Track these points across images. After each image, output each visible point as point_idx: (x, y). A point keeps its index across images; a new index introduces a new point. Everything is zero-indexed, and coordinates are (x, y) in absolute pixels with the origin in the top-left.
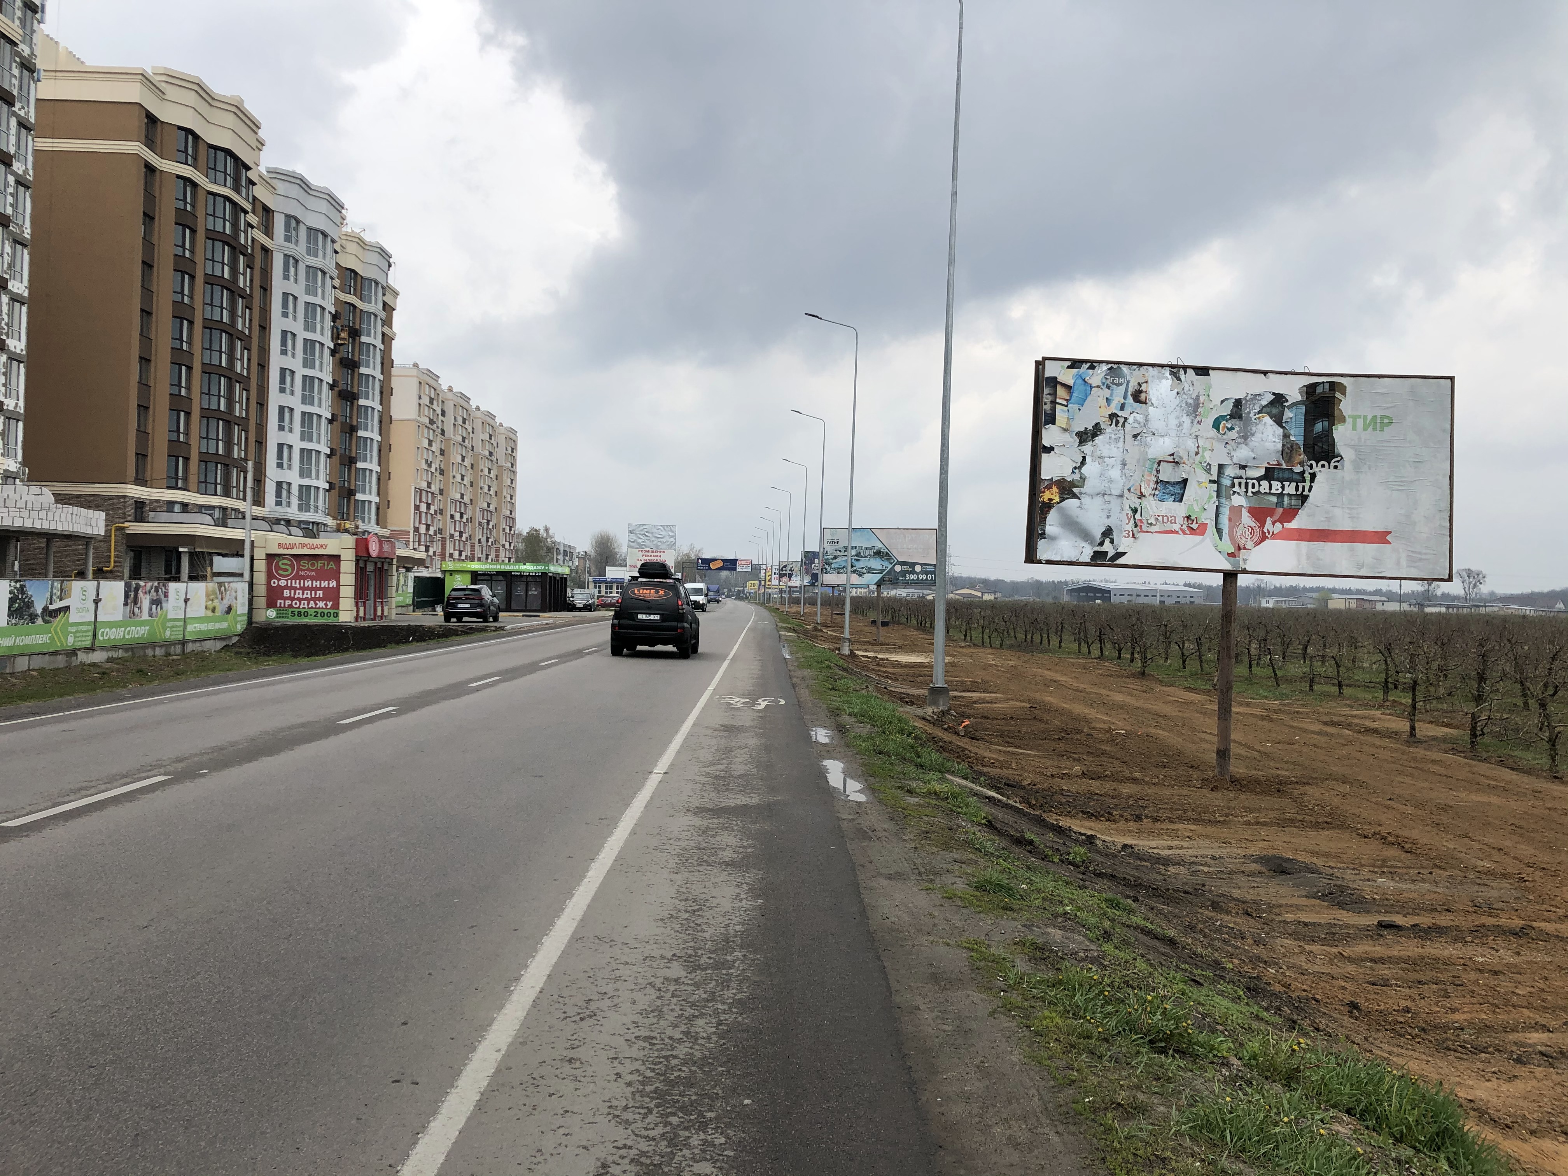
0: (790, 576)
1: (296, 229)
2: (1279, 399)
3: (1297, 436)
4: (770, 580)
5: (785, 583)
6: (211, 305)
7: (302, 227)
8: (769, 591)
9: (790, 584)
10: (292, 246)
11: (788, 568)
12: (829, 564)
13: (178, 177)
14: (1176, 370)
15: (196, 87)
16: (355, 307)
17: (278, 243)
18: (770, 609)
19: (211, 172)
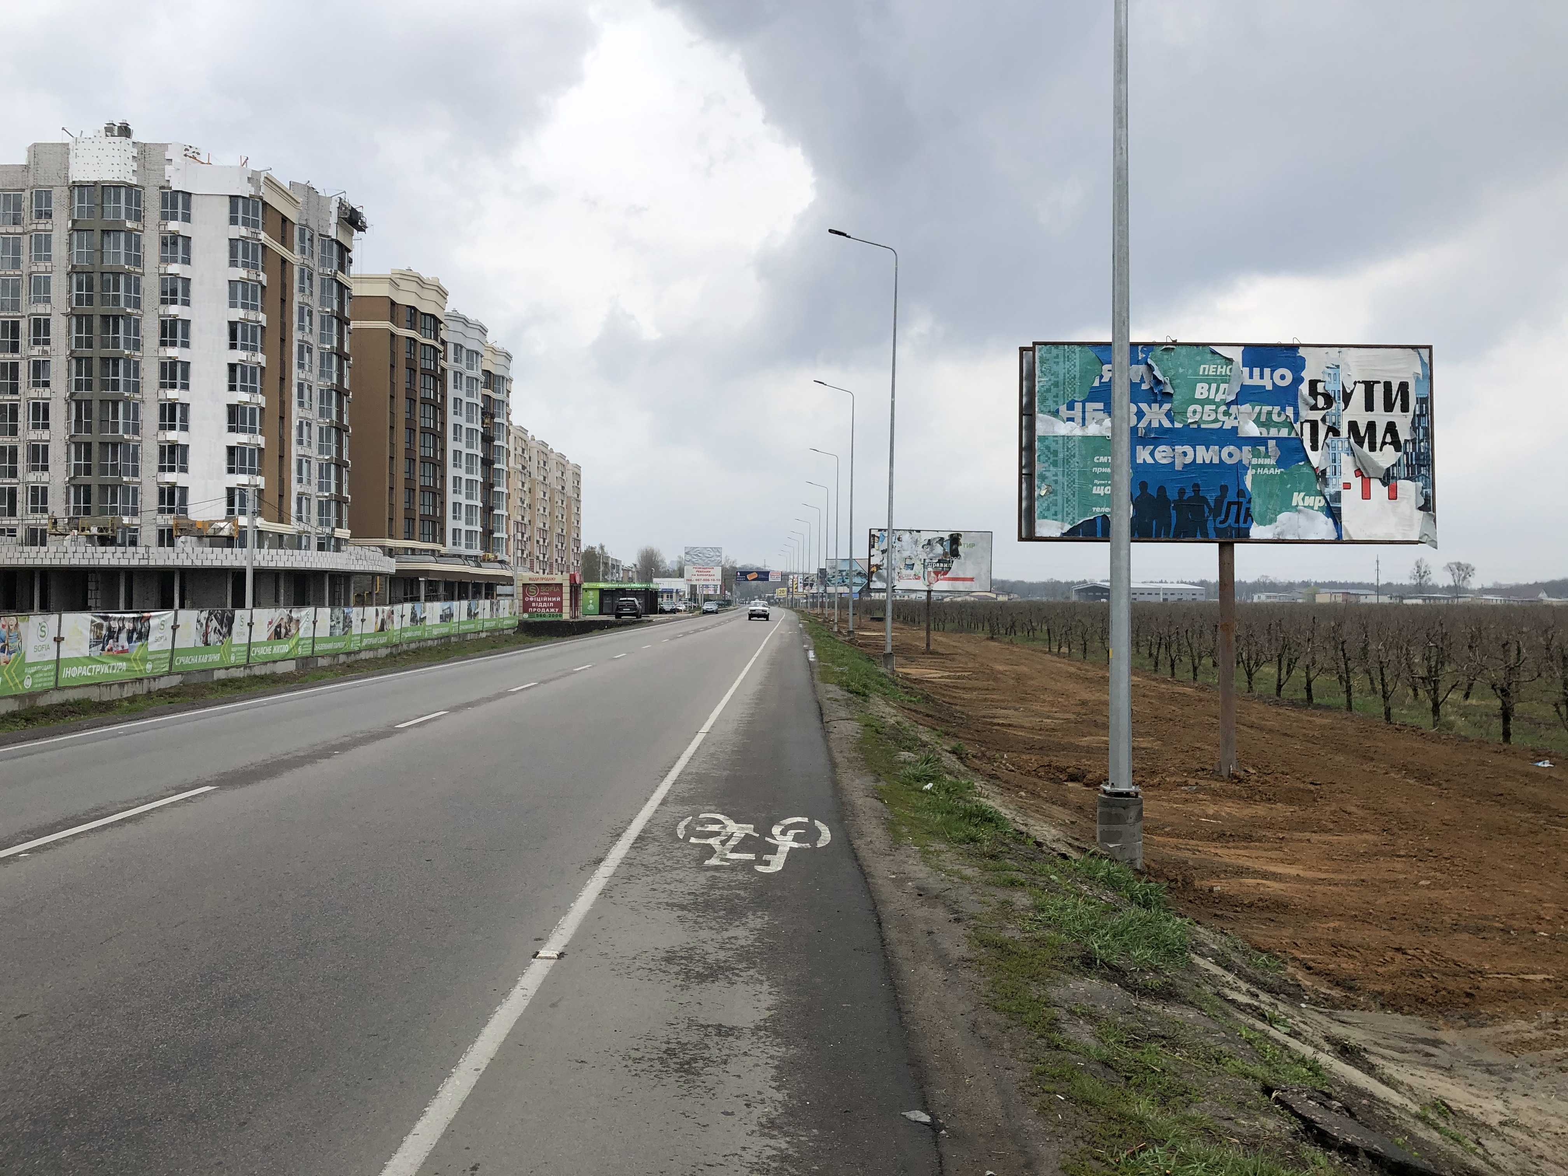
0: (812, 585)
1: (461, 350)
2: (942, 539)
3: (948, 550)
4: (797, 588)
5: (808, 591)
6: (424, 417)
7: (464, 351)
8: (796, 597)
9: (812, 591)
10: (459, 365)
11: (810, 579)
12: (830, 581)
13: (407, 338)
14: (910, 531)
15: (417, 280)
16: (490, 397)
17: (449, 364)
18: (796, 611)
19: (423, 330)
